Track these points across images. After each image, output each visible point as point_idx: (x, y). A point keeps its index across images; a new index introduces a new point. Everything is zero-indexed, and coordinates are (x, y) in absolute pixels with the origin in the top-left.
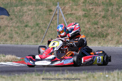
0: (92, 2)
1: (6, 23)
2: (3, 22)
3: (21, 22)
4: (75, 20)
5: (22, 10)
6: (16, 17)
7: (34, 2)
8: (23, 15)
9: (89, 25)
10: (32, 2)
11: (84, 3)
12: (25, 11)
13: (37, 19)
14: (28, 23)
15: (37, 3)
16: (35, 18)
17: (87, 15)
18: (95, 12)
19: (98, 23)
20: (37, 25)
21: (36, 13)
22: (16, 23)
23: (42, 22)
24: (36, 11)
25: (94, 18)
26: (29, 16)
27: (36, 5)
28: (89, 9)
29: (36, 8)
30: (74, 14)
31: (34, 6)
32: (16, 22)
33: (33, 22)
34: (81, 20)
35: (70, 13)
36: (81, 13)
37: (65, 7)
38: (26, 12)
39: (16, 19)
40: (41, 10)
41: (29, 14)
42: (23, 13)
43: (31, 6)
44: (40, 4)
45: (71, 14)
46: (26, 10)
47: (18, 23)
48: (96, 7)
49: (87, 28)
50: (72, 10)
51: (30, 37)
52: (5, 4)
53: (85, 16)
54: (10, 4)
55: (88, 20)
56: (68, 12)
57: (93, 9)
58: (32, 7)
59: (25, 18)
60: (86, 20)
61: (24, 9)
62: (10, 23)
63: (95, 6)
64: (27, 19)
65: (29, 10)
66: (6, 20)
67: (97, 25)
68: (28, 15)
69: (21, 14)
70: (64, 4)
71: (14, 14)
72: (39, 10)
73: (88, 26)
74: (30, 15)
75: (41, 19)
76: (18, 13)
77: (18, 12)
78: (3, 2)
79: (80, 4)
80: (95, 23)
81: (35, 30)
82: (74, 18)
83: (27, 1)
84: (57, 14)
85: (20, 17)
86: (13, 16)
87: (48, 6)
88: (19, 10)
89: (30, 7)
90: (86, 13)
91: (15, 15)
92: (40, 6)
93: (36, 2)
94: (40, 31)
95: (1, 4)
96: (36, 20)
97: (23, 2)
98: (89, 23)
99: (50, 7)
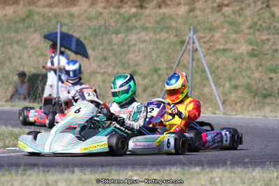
0: (268, 26)
1: (94, 66)
2: (88, 65)
3: (123, 64)
4: (232, 63)
5: (126, 41)
6: (115, 54)
7: (151, 25)
8: (129, 50)
9: (260, 74)
10: (148, 25)
11: (251, 27)
12: (133, 42)
13: (156, 59)
14: (137, 67)
15: (157, 28)
16: (152, 57)
17: (256, 52)
18: (274, 47)
19: (277, 69)
20: (156, 70)
21: (155, 46)
22: (114, 68)
23: (165, 66)
24: (155, 44)
25: (271, 59)
26: (141, 53)
27: (155, 31)
28: (262, 41)
29: (155, 37)
30: (231, 50)
31: (151, 33)
32: (113, 65)
33: (147, 66)
34: (244, 63)
35: (222, 47)
36: (244, 48)
37: (213, 36)
38: (135, 45)
39: (114, 59)
40: (164, 41)
41: (140, 48)
42: (129, 47)
43: (144, 33)
44: (165, 30)
45: (225, 50)
46: (135, 40)
47: (117, 68)
48: (276, 36)
49: (255, 79)
50: (226, 42)
51: (140, 96)
52: (94, 29)
53: (253, 54)
54: (103, 28)
55: (258, 64)
56: (218, 47)
57: (268, 40)
58: (147, 35)
59: (131, 56)
60: (253, 63)
61: (132, 38)
62: (103, 66)
63: (273, 34)
64: (136, 58)
65: (140, 41)
66: (94, 61)
67: (276, 73)
68: (139, 51)
69: (126, 48)
70: (210, 30)
71: (110, 48)
72: (160, 41)
73: (257, 75)
74: (143, 51)
75: (163, 59)
76: (118, 47)
77: (120, 44)
78: (91, 25)
79: (243, 31)
80: (272, 70)
81: (150, 81)
82: (230, 59)
83: (139, 22)
84: (197, 50)
85: (123, 56)
86: (110, 52)
87: (178, 33)
88: (121, 40)
89: (143, 35)
90: (255, 48)
91: (112, 50)
92: (162, 33)
93: (155, 25)
94: (160, 84)
95: (87, 28)
96: (153, 61)
97: (129, 24)
98: (261, 69)
99: (183, 35)
